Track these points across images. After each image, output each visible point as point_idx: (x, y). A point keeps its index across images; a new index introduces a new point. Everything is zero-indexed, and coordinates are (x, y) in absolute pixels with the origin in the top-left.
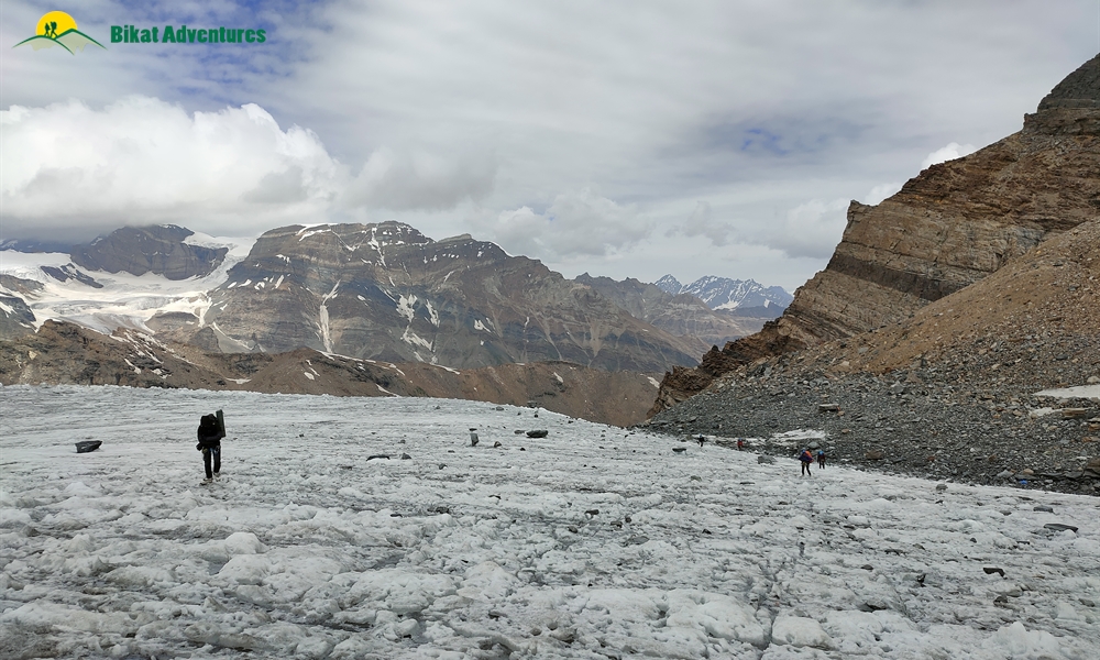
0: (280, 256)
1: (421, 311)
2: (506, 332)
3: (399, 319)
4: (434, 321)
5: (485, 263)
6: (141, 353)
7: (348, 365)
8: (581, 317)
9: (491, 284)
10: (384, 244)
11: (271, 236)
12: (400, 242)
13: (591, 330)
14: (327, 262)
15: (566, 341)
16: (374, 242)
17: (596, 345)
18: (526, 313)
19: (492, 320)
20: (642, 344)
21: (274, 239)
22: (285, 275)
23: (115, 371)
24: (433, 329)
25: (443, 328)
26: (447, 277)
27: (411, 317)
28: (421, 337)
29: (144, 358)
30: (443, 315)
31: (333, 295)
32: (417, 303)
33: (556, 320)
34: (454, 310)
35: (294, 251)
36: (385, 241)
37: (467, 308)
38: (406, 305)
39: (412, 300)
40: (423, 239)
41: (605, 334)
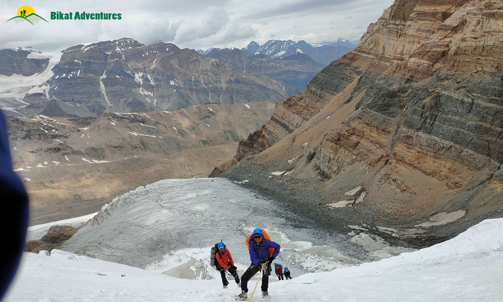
0: (76, 61)
1: (146, 80)
2: (185, 84)
3: (136, 84)
4: (152, 83)
5: (170, 54)
6: (45, 124)
7: (127, 117)
8: (216, 74)
9: (174, 63)
10: (123, 49)
11: (69, 51)
12: (130, 48)
13: (221, 79)
14: (98, 61)
15: (211, 85)
16: (118, 49)
17: (224, 86)
18: (192, 75)
19: (177, 79)
20: (243, 83)
21: (71, 52)
22: (81, 70)
23: (38, 133)
24: (152, 87)
25: (157, 86)
26: (154, 62)
27: (142, 83)
28: (148, 91)
29: (47, 126)
30: (156, 80)
31: (104, 76)
32: (143, 76)
33: (206, 77)
34: (160, 77)
35: (82, 58)
36: (123, 47)
37: (166, 76)
38: (138, 77)
39: (141, 74)
40: (140, 45)
41: (227, 80)
